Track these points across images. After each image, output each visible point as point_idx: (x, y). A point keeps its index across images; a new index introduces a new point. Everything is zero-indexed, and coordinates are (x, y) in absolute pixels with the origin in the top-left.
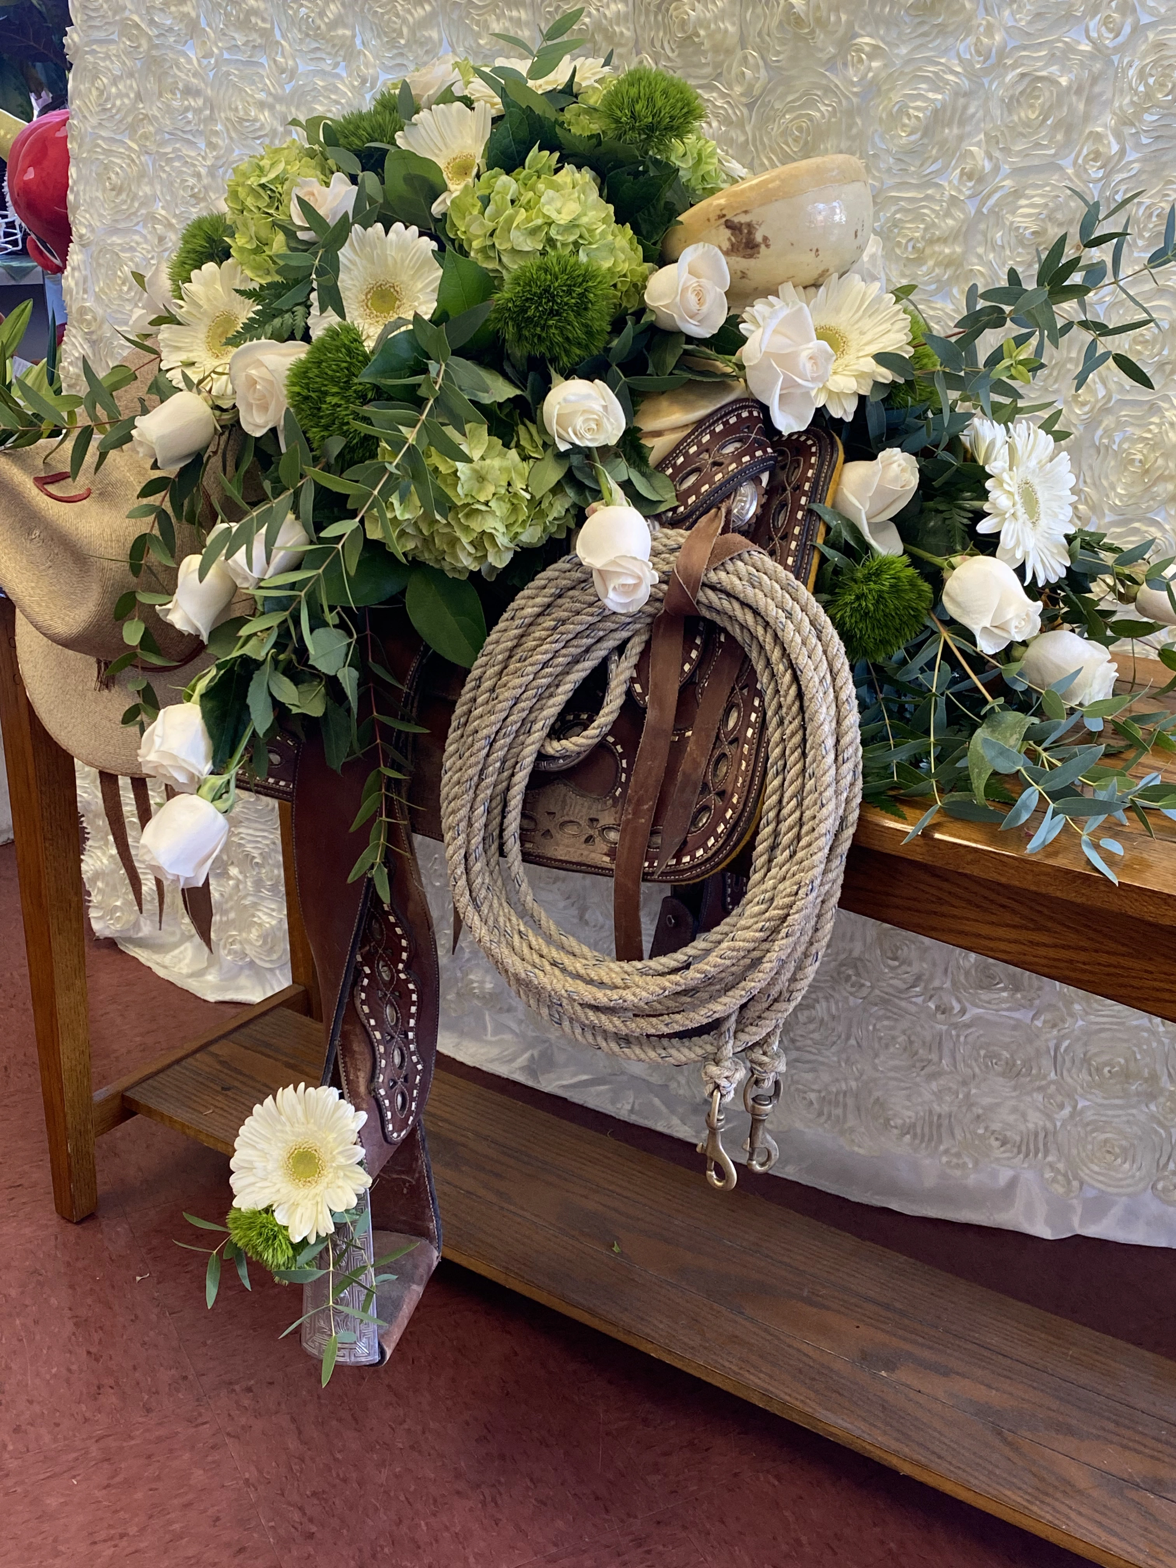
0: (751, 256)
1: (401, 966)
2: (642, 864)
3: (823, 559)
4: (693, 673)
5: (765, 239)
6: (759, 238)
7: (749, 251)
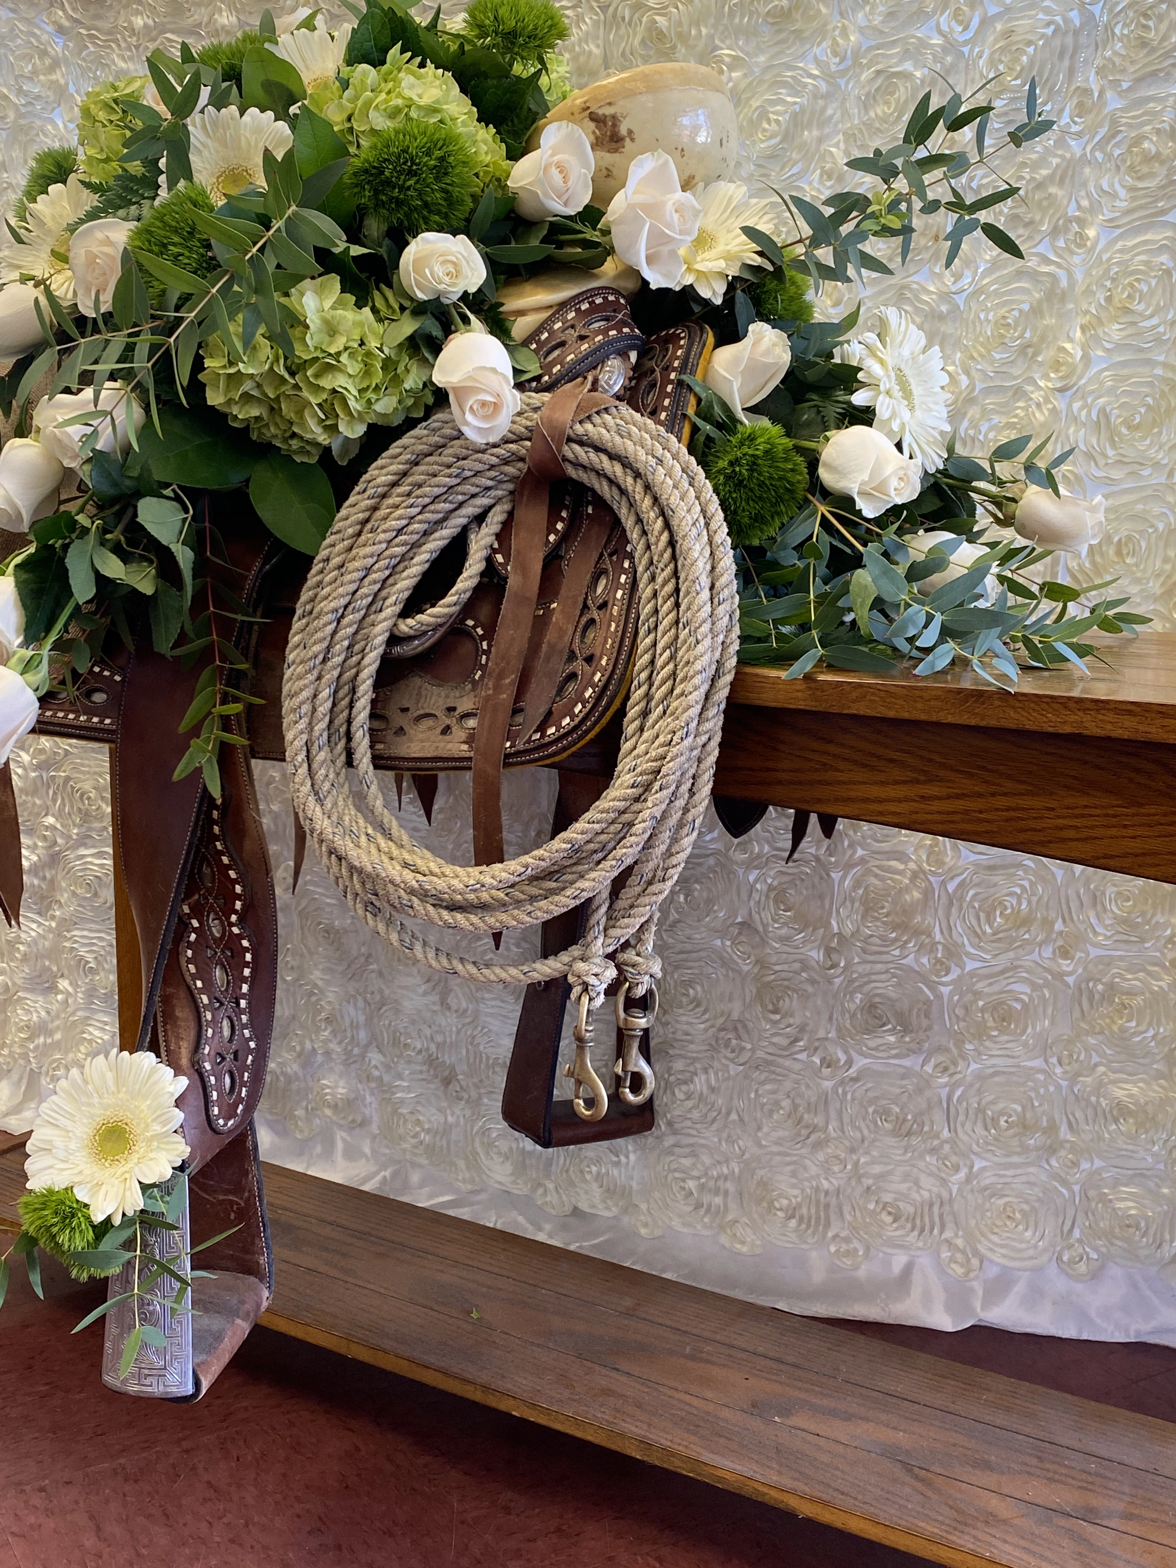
0: (616, 151)
1: (234, 918)
2: (503, 744)
3: (695, 429)
4: (558, 545)
5: (630, 132)
6: (623, 130)
7: (614, 145)
